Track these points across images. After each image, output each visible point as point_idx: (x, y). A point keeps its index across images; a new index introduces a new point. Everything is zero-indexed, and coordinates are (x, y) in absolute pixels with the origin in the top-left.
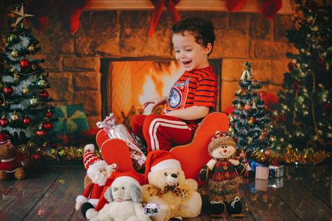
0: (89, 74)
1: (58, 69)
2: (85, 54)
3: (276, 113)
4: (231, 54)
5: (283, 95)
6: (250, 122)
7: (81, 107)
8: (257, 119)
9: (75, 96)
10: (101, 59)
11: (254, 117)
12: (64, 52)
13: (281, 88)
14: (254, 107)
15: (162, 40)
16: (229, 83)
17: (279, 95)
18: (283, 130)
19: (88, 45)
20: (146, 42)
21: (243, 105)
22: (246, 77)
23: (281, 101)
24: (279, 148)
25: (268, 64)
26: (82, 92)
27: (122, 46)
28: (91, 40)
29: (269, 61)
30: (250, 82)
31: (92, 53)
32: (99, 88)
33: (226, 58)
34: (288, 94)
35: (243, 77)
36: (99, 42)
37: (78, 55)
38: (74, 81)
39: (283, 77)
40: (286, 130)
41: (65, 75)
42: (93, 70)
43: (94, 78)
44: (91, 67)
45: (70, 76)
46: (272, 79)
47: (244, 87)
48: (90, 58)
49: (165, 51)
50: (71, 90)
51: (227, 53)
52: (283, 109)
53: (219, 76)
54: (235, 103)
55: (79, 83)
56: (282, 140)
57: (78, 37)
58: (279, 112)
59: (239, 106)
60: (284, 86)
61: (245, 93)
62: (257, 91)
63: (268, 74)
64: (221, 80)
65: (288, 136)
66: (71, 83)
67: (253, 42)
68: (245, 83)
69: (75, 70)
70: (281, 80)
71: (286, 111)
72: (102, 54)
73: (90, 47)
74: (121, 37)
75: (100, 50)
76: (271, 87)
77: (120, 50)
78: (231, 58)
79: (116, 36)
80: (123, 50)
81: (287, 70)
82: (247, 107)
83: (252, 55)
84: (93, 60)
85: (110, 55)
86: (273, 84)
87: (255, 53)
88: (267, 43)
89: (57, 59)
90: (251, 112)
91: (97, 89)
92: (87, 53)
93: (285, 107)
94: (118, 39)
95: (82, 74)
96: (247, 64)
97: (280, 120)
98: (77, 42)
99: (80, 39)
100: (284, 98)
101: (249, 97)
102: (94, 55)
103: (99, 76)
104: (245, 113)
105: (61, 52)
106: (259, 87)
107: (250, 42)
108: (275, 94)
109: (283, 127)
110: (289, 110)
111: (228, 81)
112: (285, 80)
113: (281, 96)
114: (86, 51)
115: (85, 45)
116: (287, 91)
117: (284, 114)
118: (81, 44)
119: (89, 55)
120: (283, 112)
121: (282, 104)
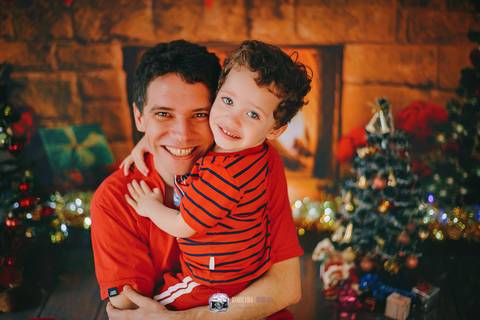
0: (104, 74)
1: (50, 66)
2: (93, 41)
3: (441, 138)
4: (362, 36)
5: (458, 106)
7: (96, 128)
9: (84, 111)
10: (125, 50)
12: (57, 36)
13: (453, 95)
15: (230, 12)
16: (357, 88)
17: (449, 107)
18: (454, 166)
19: (97, 24)
20: (201, 15)
23: (454, 118)
24: (443, 193)
25: (431, 54)
26: (97, 104)
27: (157, 23)
28: (100, 15)
29: (434, 49)
31: (105, 38)
32: (124, 96)
33: (352, 43)
34: (467, 107)
36: (115, 18)
37: (81, 41)
38: (80, 86)
39: (459, 76)
40: (457, 165)
41: (64, 76)
42: (108, 67)
43: (114, 80)
44: (107, 62)
45: (72, 78)
46: (438, 81)
48: (101, 48)
49: (237, 31)
50: (76, 100)
51: (354, 33)
52: (456, 132)
53: (337, 76)
55: (89, 89)
56: (450, 181)
57: (77, 10)
58: (448, 136)
60: (460, 92)
63: (431, 72)
64: (342, 83)
65: (461, 175)
66: (74, 89)
67: (405, 13)
69: (80, 67)
70: (453, 79)
71: (461, 134)
72: (123, 39)
73: (102, 26)
74: (154, 7)
75: (118, 30)
76: (435, 93)
77: (155, 32)
78: (360, 42)
79: (145, 7)
80: (160, 32)
81: (468, 64)
82: (377, 182)
83: (402, 35)
84: (108, 51)
85: (137, 40)
86: (440, 89)
87: (407, 32)
88: (431, 14)
89: (47, 49)
91: (119, 100)
92: (97, 38)
93: (460, 128)
94: (149, 12)
95: (93, 74)
96: (382, 102)
97: (449, 149)
98: (77, 17)
99: (81, 12)
100: (459, 112)
102: (109, 41)
103: (122, 78)
105: (51, 38)
107: (399, 13)
108: (443, 105)
109: (452, 161)
110: (466, 133)
111: (355, 84)
112: (462, 81)
113: (454, 109)
114: (95, 34)
115: (91, 23)
116: (465, 100)
117: (458, 140)
118: (84, 22)
119: (100, 41)
120: (455, 136)
121: (454, 124)
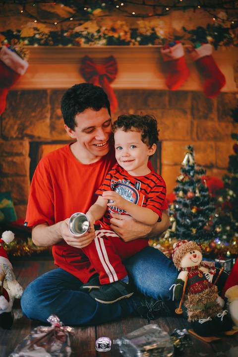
0: (17, 159)
2: (12, 138)
3: (221, 199)
4: (171, 136)
5: (229, 179)
6: (194, 211)
7: (8, 195)
8: (201, 208)
9: (1, 183)
10: (31, 144)
11: (198, 206)
13: (226, 172)
14: (198, 195)
16: (170, 168)
17: (224, 179)
18: (229, 217)
19: (16, 127)
21: (185, 192)
22: (188, 161)
23: (227, 186)
24: (225, 237)
25: (211, 147)
26: (10, 179)
27: (53, 128)
28: (19, 122)
29: (212, 143)
30: (192, 167)
31: (20, 136)
32: (28, 174)
33: (166, 140)
34: (234, 179)
35: (185, 162)
36: (28, 124)
37: (5, 138)
39: (228, 160)
40: (232, 218)
42: (21, 154)
43: (23, 164)
44: (19, 152)
46: (216, 163)
47: (186, 172)
48: (18, 142)
51: (167, 134)
52: (229, 195)
53: (158, 160)
54: (177, 190)
55: (6, 168)
56: (228, 228)
57: (4, 119)
58: (225, 198)
59: (181, 193)
60: (229, 170)
61: (187, 179)
62: (200, 176)
63: (211, 158)
64: (161, 165)
65: (234, 224)
67: (195, 123)
68: (187, 168)
69: (2, 154)
70: (225, 162)
71: (232, 196)
72: (31, 137)
73: (18, 129)
74: (51, 118)
75: (28, 132)
76: (215, 171)
77: (51, 132)
78: (171, 140)
79: (46, 117)
80: (54, 133)
81: (232, 152)
82: (190, 194)
83: (194, 136)
84: (21, 144)
85: (39, 138)
86: (218, 168)
87: (197, 133)
88: (210, 124)
90: (195, 201)
91: (25, 176)
92: (14, 136)
93: (231, 193)
94: (48, 121)
95: (10, 159)
96: (189, 148)
97: (226, 206)
98: (4, 124)
99: (7, 120)
100: (230, 182)
101: (191, 183)
102: (22, 139)
103: (28, 161)
104: (188, 202)
106: (202, 172)
107: (192, 123)
108: (220, 178)
109: (228, 214)
110: (235, 195)
111: (169, 165)
112: (230, 163)
113: (227, 180)
114: (14, 133)
115: (12, 127)
116: (232, 175)
117: (230, 200)
118: (8, 126)
119: (17, 138)
120: (229, 198)
121: (227, 190)
